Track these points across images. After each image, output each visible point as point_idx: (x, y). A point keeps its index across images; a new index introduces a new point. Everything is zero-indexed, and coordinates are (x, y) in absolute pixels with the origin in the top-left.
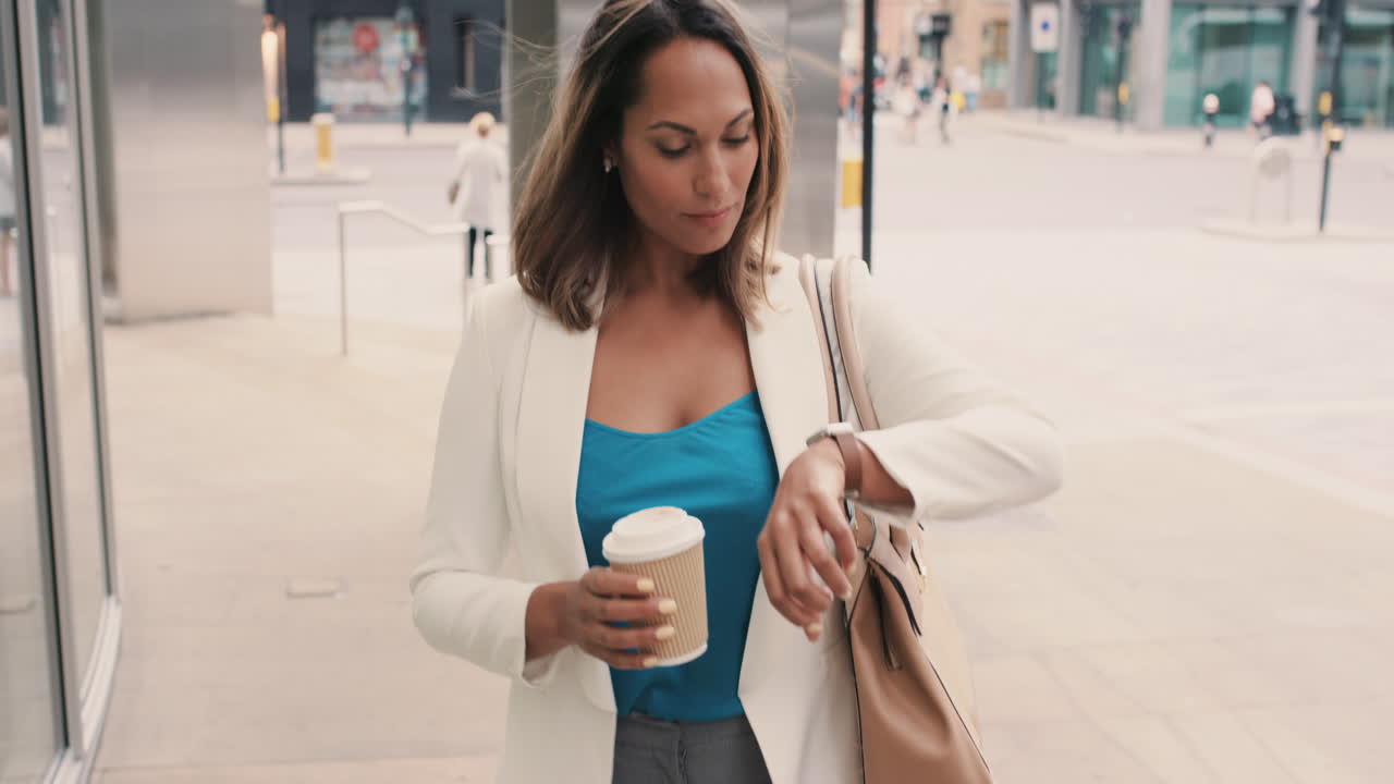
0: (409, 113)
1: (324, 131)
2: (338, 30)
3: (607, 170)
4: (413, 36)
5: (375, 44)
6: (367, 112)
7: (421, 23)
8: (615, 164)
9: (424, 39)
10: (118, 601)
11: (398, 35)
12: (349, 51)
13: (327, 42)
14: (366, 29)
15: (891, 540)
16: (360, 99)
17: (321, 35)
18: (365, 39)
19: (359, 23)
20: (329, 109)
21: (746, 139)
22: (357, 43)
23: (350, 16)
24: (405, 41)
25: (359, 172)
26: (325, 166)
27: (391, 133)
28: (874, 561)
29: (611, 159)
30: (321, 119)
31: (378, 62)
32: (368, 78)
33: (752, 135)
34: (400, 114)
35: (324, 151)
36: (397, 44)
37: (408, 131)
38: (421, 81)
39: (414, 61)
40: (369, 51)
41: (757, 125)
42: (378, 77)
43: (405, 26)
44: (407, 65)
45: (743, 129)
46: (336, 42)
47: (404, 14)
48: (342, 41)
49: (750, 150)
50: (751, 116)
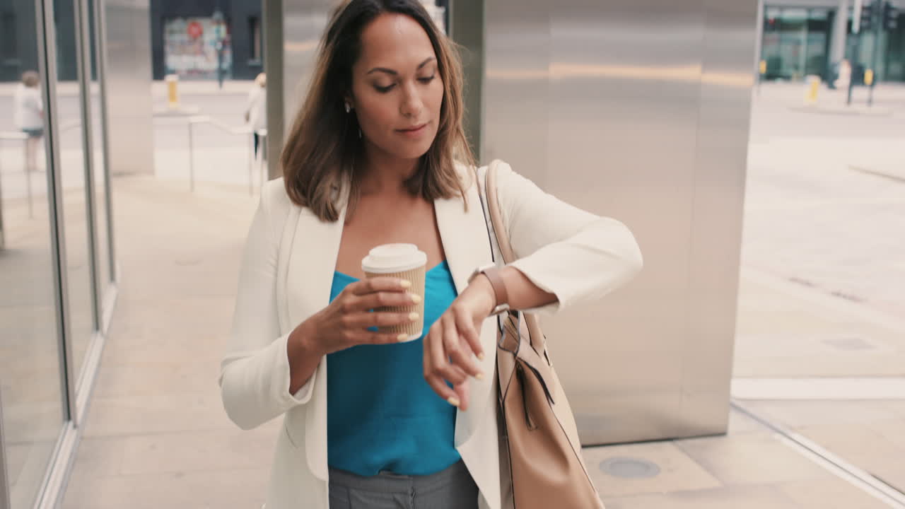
0: (221, 75)
1: (172, 85)
2: (178, 25)
3: (348, 111)
4: (223, 29)
5: (201, 33)
6: (195, 74)
7: (228, 21)
8: (352, 107)
9: (229, 31)
10: (102, 335)
11: (214, 28)
12: (185, 37)
13: (172, 32)
14: (195, 25)
15: (531, 344)
16: (191, 67)
17: (168, 27)
18: (195, 30)
19: (190, 21)
20: (173, 72)
21: (432, 77)
22: (189, 32)
23: (185, 16)
24: (218, 31)
25: (193, 109)
26: (173, 106)
27: (210, 87)
28: (520, 359)
29: (350, 105)
30: (170, 78)
31: (202, 44)
32: (195, 54)
33: (437, 75)
34: (216, 75)
35: (172, 96)
36: (213, 32)
37: (221, 85)
38: (228, 56)
39: (224, 43)
40: (197, 36)
41: (440, 68)
42: (202, 52)
43: (218, 23)
44: (219, 46)
45: (429, 71)
46: (177, 32)
47: (218, 15)
48: (181, 32)
49: (436, 85)
50: (435, 62)
